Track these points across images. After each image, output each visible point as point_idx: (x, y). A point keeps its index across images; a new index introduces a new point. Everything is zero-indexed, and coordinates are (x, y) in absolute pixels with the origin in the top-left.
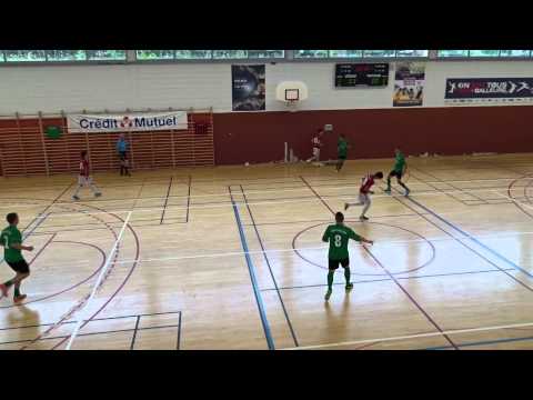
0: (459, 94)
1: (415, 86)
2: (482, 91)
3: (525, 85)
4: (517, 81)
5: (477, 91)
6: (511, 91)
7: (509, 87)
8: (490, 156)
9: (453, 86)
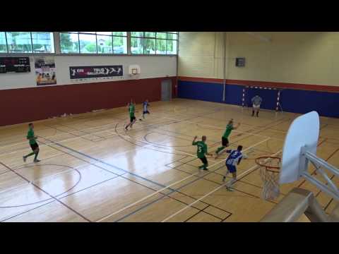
0: (78, 76)
1: (50, 72)
2: (91, 74)
3: (113, 70)
4: (109, 67)
5: (89, 74)
6: (107, 73)
7: (105, 71)
8: (102, 111)
9: (74, 71)
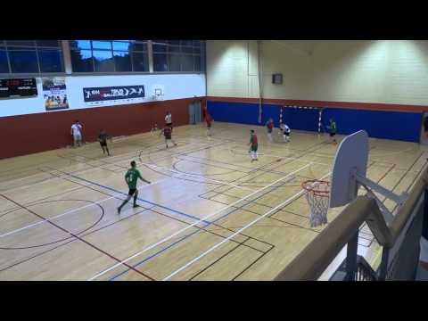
0: (93, 98)
2: (108, 95)
3: (134, 91)
4: (129, 88)
6: (126, 94)
7: (125, 92)
9: (88, 93)
